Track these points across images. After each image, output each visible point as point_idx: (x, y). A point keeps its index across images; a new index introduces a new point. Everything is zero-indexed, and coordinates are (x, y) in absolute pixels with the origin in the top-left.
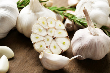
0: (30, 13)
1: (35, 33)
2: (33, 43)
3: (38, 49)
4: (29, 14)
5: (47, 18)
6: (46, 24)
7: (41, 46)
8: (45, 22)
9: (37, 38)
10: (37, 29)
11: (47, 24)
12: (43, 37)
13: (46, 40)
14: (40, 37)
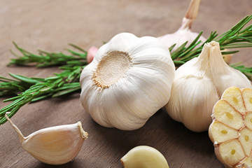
0: (202, 78)
1: (219, 122)
2: (216, 143)
3: (227, 159)
4: (200, 78)
5: (242, 89)
6: (241, 103)
7: (233, 152)
8: (239, 98)
9: (224, 132)
10: (223, 114)
11: (244, 102)
12: (236, 132)
13: (242, 139)
14: (230, 131)
